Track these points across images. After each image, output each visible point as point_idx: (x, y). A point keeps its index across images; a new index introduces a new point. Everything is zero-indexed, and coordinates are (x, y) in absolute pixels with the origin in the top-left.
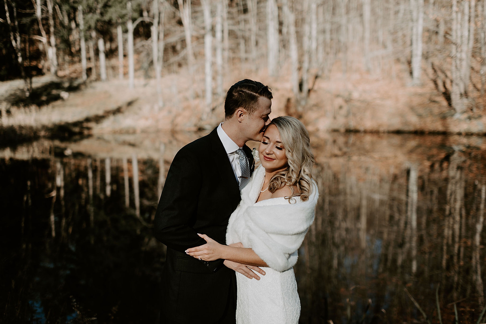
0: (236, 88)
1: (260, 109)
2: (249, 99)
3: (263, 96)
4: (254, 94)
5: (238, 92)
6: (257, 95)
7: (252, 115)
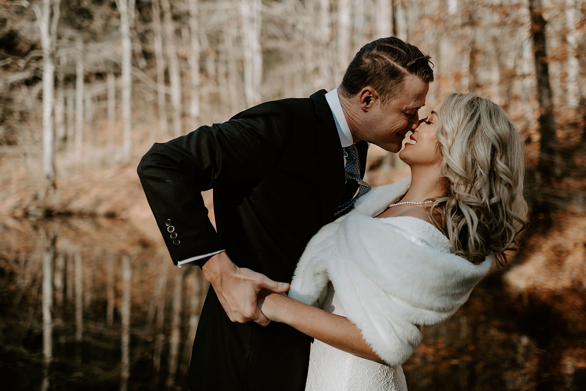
0: (371, 50)
1: (403, 98)
2: (387, 74)
3: (416, 74)
4: (400, 67)
5: (372, 57)
6: (404, 70)
7: (387, 104)
